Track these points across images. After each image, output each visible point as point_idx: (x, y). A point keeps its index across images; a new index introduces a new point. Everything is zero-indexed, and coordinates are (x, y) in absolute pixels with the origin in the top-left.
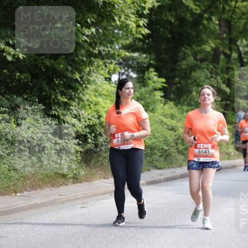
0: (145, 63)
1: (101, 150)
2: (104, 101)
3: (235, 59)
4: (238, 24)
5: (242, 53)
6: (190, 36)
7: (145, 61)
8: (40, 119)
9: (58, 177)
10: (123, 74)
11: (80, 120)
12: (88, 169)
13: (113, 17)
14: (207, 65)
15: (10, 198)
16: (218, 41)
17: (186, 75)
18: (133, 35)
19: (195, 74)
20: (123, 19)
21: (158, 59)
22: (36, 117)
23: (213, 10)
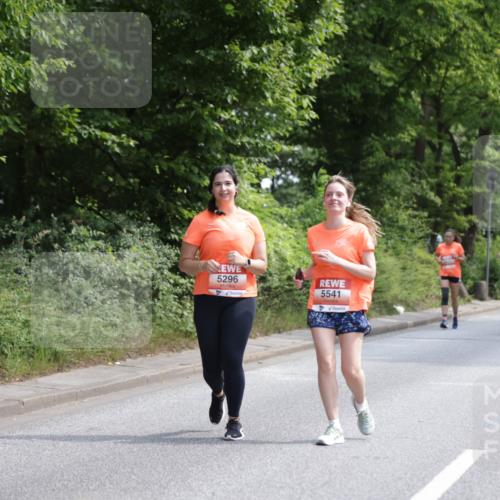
0: (312, 161)
3: (447, 155)
4: (450, 102)
5: (458, 144)
6: (379, 120)
7: (313, 157)
8: (152, 247)
9: (178, 336)
10: (278, 178)
13: (263, 93)
14: (406, 163)
16: (421, 126)
17: (374, 178)
18: (293, 120)
19: (388, 177)
20: (277, 95)
21: (331, 155)
22: (146, 244)
23: (413, 81)
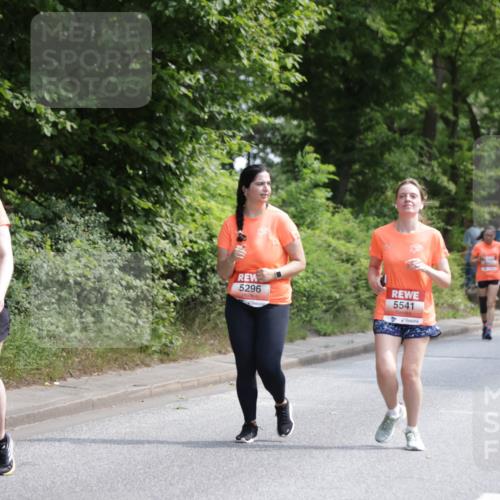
0: (296, 137)
1: (214, 299)
2: (220, 206)
3: (464, 130)
4: (469, 65)
5: (478, 118)
6: (381, 87)
7: (297, 132)
8: (99, 241)
9: (131, 351)
10: (255, 156)
11: (174, 243)
12: (189, 334)
13: (237, 51)
14: (413, 140)
15: (42, 390)
16: (432, 95)
17: (374, 159)
18: (274, 84)
19: (390, 158)
20: (255, 55)
21: (320, 129)
22: (91, 238)
23: (422, 38)
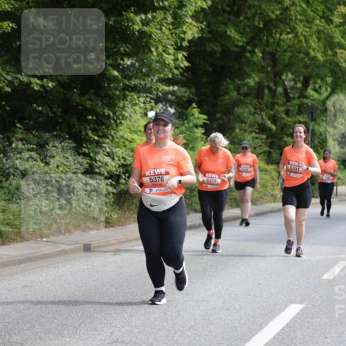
0: (185, 97)
2: (140, 138)
3: (281, 94)
4: (283, 57)
5: (288, 87)
6: (233, 70)
7: (183, 94)
8: (70, 157)
11: (113, 159)
12: (121, 211)
14: (251, 100)
16: (262, 74)
17: (229, 111)
18: (171, 69)
19: (238, 110)
20: (160, 49)
21: (198, 94)
22: (65, 155)
23: (257, 42)
